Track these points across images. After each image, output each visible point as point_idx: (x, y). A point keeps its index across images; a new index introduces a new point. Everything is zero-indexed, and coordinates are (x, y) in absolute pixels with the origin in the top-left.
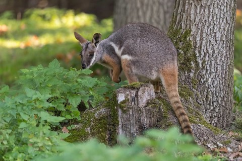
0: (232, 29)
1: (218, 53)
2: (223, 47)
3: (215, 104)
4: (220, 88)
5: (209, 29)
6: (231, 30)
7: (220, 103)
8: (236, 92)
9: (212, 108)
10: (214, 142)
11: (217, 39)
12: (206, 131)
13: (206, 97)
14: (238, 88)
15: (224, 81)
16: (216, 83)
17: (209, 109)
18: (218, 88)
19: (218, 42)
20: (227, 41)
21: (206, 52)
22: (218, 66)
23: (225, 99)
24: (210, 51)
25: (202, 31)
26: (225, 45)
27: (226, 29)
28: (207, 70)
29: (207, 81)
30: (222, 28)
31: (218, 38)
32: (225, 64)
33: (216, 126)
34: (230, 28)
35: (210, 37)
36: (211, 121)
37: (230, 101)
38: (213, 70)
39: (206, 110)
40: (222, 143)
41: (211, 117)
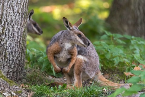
0: (27, 4)
1: (15, 22)
2: (19, 17)
3: (11, 62)
4: (15, 50)
5: (9, 3)
6: (26, 4)
7: (15, 61)
8: (28, 53)
9: (8, 65)
10: (10, 91)
11: (15, 11)
12: (3, 83)
13: (5, 56)
14: (29, 50)
15: (19, 44)
16: (12, 45)
17: (7, 65)
18: (14, 49)
19: (15, 14)
20: (23, 13)
21: (5, 21)
22: (15, 32)
23: (19, 58)
24: (9, 21)
25: (3, 4)
26: (20, 16)
27: (22, 4)
28: (6, 35)
29: (5, 44)
30: (19, 2)
31: (16, 11)
32: (20, 31)
33: (11, 79)
34: (25, 3)
35: (9, 10)
36: (7, 75)
37: (23, 60)
38: (10, 35)
39: (4, 66)
40: (15, 93)
41: (8, 72)
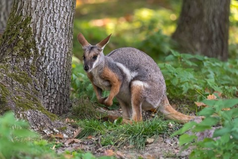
0: (72, 18)
1: (57, 41)
2: (62, 35)
3: (53, 91)
4: (58, 75)
5: (49, 17)
6: (70, 18)
7: (58, 89)
8: (74, 79)
9: (49, 94)
10: (51, 127)
11: (56, 27)
12: (43, 117)
13: (45, 83)
14: (76, 75)
15: (62, 68)
16: (54, 70)
17: (47, 95)
18: (56, 75)
19: (57, 30)
20: (67, 29)
21: (45, 39)
22: (57, 53)
23: (63, 86)
24: (50, 39)
25: (42, 18)
26: (64, 33)
27: (66, 18)
28: (46, 57)
29: (45, 68)
30: (62, 16)
31: (58, 27)
32: (63, 52)
33: (53, 113)
34: (69, 17)
35: (50, 25)
36: (48, 107)
37: (68, 88)
38: (51, 57)
39: (44, 97)
40: (58, 130)
41: (48, 104)
